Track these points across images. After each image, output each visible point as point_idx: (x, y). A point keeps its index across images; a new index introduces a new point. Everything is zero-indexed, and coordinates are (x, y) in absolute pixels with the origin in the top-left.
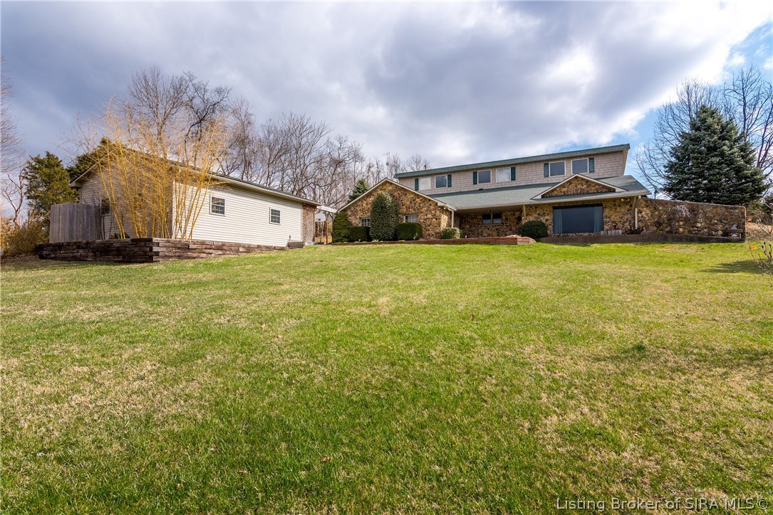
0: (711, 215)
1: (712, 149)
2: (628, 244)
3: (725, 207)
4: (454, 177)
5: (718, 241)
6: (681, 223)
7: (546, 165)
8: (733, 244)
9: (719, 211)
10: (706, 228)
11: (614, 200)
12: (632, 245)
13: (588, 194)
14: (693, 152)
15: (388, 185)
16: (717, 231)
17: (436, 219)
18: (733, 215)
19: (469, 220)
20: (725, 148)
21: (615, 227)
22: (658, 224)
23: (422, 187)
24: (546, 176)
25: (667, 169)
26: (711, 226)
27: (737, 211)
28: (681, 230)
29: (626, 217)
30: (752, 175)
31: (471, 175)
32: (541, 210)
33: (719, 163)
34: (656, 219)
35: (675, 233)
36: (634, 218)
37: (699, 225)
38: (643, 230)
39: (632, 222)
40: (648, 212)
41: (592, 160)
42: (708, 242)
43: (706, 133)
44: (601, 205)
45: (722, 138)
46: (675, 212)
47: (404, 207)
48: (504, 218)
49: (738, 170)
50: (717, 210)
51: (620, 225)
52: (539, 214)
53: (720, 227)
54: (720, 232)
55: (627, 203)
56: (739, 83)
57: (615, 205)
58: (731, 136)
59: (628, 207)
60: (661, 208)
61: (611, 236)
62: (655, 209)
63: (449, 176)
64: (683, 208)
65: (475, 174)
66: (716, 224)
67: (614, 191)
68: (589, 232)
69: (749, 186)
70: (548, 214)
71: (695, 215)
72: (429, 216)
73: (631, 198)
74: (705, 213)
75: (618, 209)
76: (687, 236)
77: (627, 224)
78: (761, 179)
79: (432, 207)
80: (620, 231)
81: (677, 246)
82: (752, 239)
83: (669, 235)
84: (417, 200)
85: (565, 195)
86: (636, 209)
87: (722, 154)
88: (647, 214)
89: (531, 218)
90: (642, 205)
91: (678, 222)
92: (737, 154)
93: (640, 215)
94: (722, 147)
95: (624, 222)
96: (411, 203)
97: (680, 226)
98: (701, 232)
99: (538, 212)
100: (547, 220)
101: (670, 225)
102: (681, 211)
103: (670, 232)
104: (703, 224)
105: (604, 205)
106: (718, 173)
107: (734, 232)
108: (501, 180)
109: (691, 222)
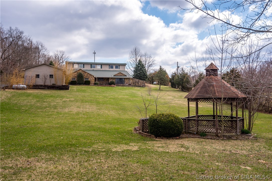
3: (143, 81)
4: (85, 65)
7: (109, 65)
8: (144, 88)
13: (122, 76)
14: (138, 69)
15: (80, 70)
22: (133, 83)
24: (109, 68)
31: (90, 65)
38: (131, 84)
40: (132, 81)
41: (119, 66)
42: (141, 87)
43: (140, 65)
45: (142, 67)
46: (136, 81)
47: (85, 76)
48: (104, 79)
49: (144, 74)
51: (127, 83)
53: (142, 84)
59: (129, 80)
60: (134, 80)
61: (126, 85)
63: (83, 64)
68: (122, 84)
72: (92, 79)
74: (140, 82)
75: (127, 80)
76: (138, 86)
79: (92, 77)
82: (146, 87)
83: (135, 85)
85: (118, 76)
89: (111, 80)
90: (131, 79)
91: (136, 83)
92: (144, 70)
94: (142, 69)
98: (140, 85)
107: (144, 85)
108: (98, 68)
109: (138, 83)
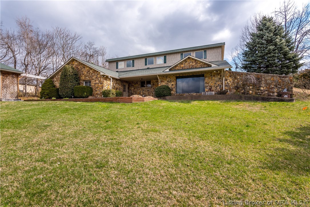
0: (270, 82)
1: (270, 41)
2: (216, 102)
3: (279, 76)
4: (135, 61)
5: (275, 100)
6: (251, 87)
7: (182, 54)
8: (286, 103)
9: (275, 79)
10: (266, 91)
11: (211, 72)
12: (218, 102)
13: (196, 68)
14: (258, 44)
15: (75, 61)
16: (273, 93)
17: (101, 84)
18: (284, 82)
19: (133, 85)
20: (277, 40)
21: (210, 90)
22: (237, 88)
23: (119, 67)
25: (244, 55)
26: (269, 90)
27: (287, 79)
28: (251, 92)
29: (218, 83)
30: (293, 58)
31: (144, 60)
32: (169, 79)
33: (274, 50)
34: (236, 85)
35: (247, 94)
36: (222, 83)
37: (262, 89)
38: (227, 92)
39: (222, 86)
40: (231, 80)
41: (205, 51)
42: (268, 101)
43: (266, 31)
44: (203, 76)
45: (276, 35)
46: (247, 80)
47: (84, 76)
48: (152, 84)
49: (285, 54)
50: (273, 79)
51: (213, 88)
52: (168, 81)
53: (275, 90)
54: (276, 94)
55: (218, 74)
56: (283, 8)
57: (211, 75)
58: (281, 33)
59: (219, 77)
60: (238, 77)
61: (208, 96)
62: (235, 78)
63: (133, 61)
64: (252, 77)
65: (146, 60)
66: (273, 88)
67: (210, 66)
68: (197, 92)
69: (291, 64)
70: (173, 81)
71: (260, 82)
72: (97, 82)
73: (220, 70)
74: (266, 80)
75: (213, 78)
76: (254, 96)
77: (219, 88)
78: (299, 60)
80: (213, 93)
81: (247, 104)
82: (297, 99)
83: (243, 96)
84: (91, 71)
85: (182, 69)
86: (224, 78)
87: (276, 45)
88: (230, 81)
89: (163, 84)
90: (228, 75)
91: (249, 86)
92: (284, 44)
93: (226, 82)
94: (275, 40)
95: (217, 87)
96: (87, 73)
97: (250, 89)
98: (263, 94)
99: (168, 80)
100: (172, 85)
101: (244, 89)
102: (250, 79)
103: (244, 93)
104: (264, 88)
105: (205, 75)
106: (273, 56)
107: (286, 94)
108: (158, 63)
109: (257, 86)
